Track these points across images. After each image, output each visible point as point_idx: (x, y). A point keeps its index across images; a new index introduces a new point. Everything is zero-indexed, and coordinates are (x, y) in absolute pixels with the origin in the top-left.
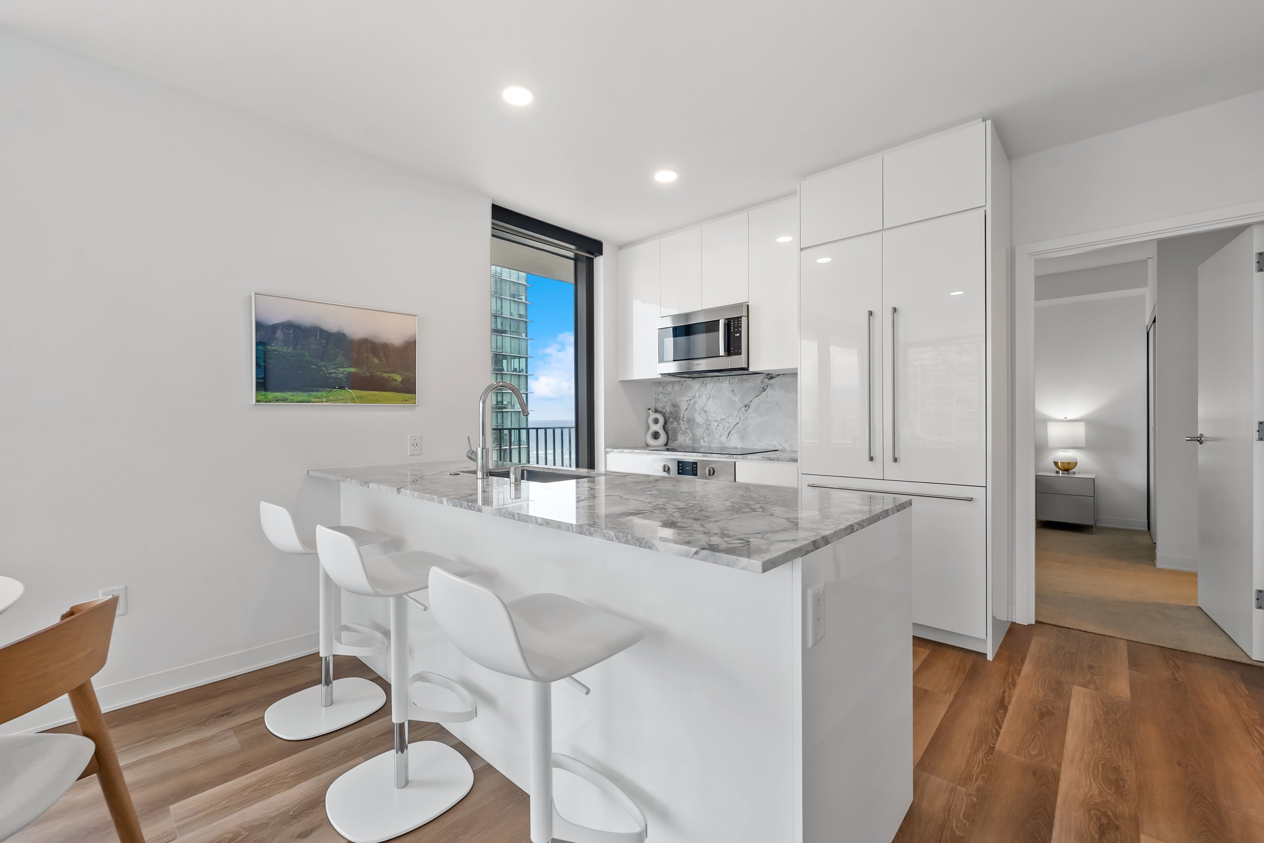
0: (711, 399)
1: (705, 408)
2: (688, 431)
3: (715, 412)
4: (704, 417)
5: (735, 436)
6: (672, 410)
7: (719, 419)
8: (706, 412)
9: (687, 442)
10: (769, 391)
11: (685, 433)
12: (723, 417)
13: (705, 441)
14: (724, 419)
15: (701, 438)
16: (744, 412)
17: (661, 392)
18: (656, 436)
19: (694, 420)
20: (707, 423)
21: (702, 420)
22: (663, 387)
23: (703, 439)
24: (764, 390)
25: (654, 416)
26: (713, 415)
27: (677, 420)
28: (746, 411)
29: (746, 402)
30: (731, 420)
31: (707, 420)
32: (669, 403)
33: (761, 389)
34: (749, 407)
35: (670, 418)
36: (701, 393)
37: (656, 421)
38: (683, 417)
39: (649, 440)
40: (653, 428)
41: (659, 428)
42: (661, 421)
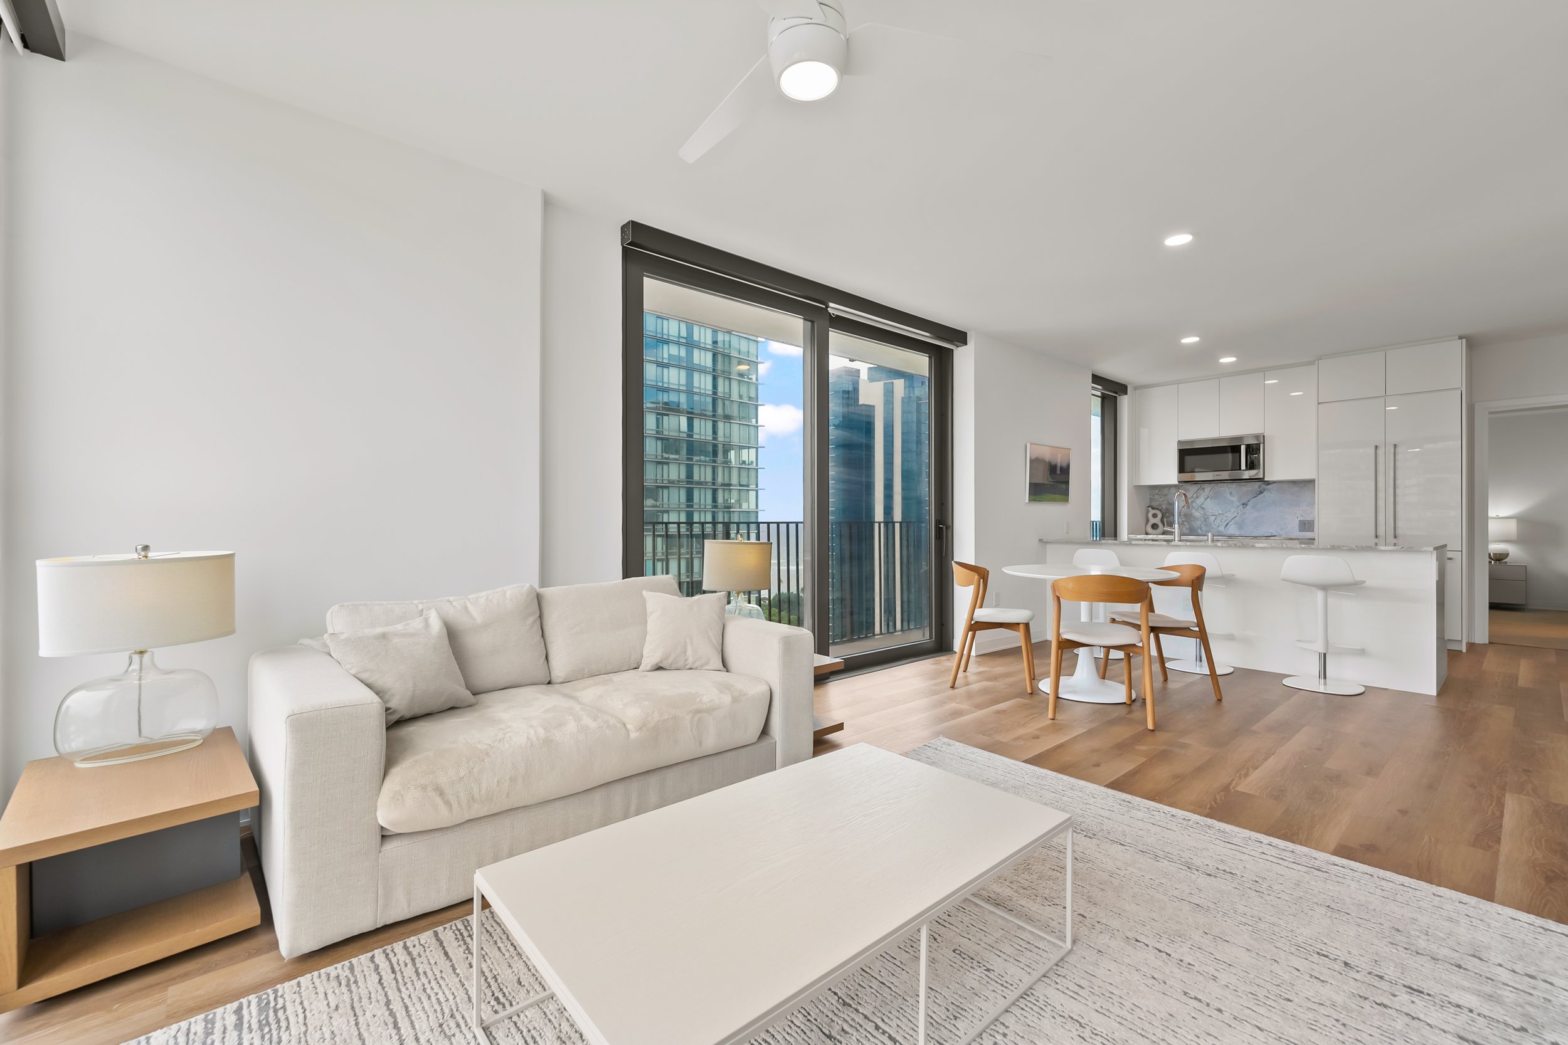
0: (1209, 499)
1: (1202, 506)
3: (1212, 509)
4: (1202, 513)
5: (1233, 526)
6: (1165, 506)
7: (1216, 513)
8: (1203, 509)
9: (1184, 531)
10: (1266, 494)
12: (1220, 512)
13: (1202, 531)
14: (1222, 514)
15: (1198, 528)
16: (1242, 509)
17: (1157, 494)
18: (1155, 526)
19: (1191, 515)
20: (1205, 517)
21: (1201, 515)
22: (1159, 490)
23: (1201, 529)
24: (1261, 493)
25: (1152, 512)
26: (1211, 511)
28: (1244, 508)
29: (1244, 501)
30: (1229, 514)
31: (1205, 514)
32: (1165, 502)
33: (1258, 492)
34: (1247, 505)
35: (1166, 513)
36: (1199, 494)
37: (1155, 516)
39: (1149, 529)
40: (1152, 521)
41: (1157, 521)
42: (1160, 516)
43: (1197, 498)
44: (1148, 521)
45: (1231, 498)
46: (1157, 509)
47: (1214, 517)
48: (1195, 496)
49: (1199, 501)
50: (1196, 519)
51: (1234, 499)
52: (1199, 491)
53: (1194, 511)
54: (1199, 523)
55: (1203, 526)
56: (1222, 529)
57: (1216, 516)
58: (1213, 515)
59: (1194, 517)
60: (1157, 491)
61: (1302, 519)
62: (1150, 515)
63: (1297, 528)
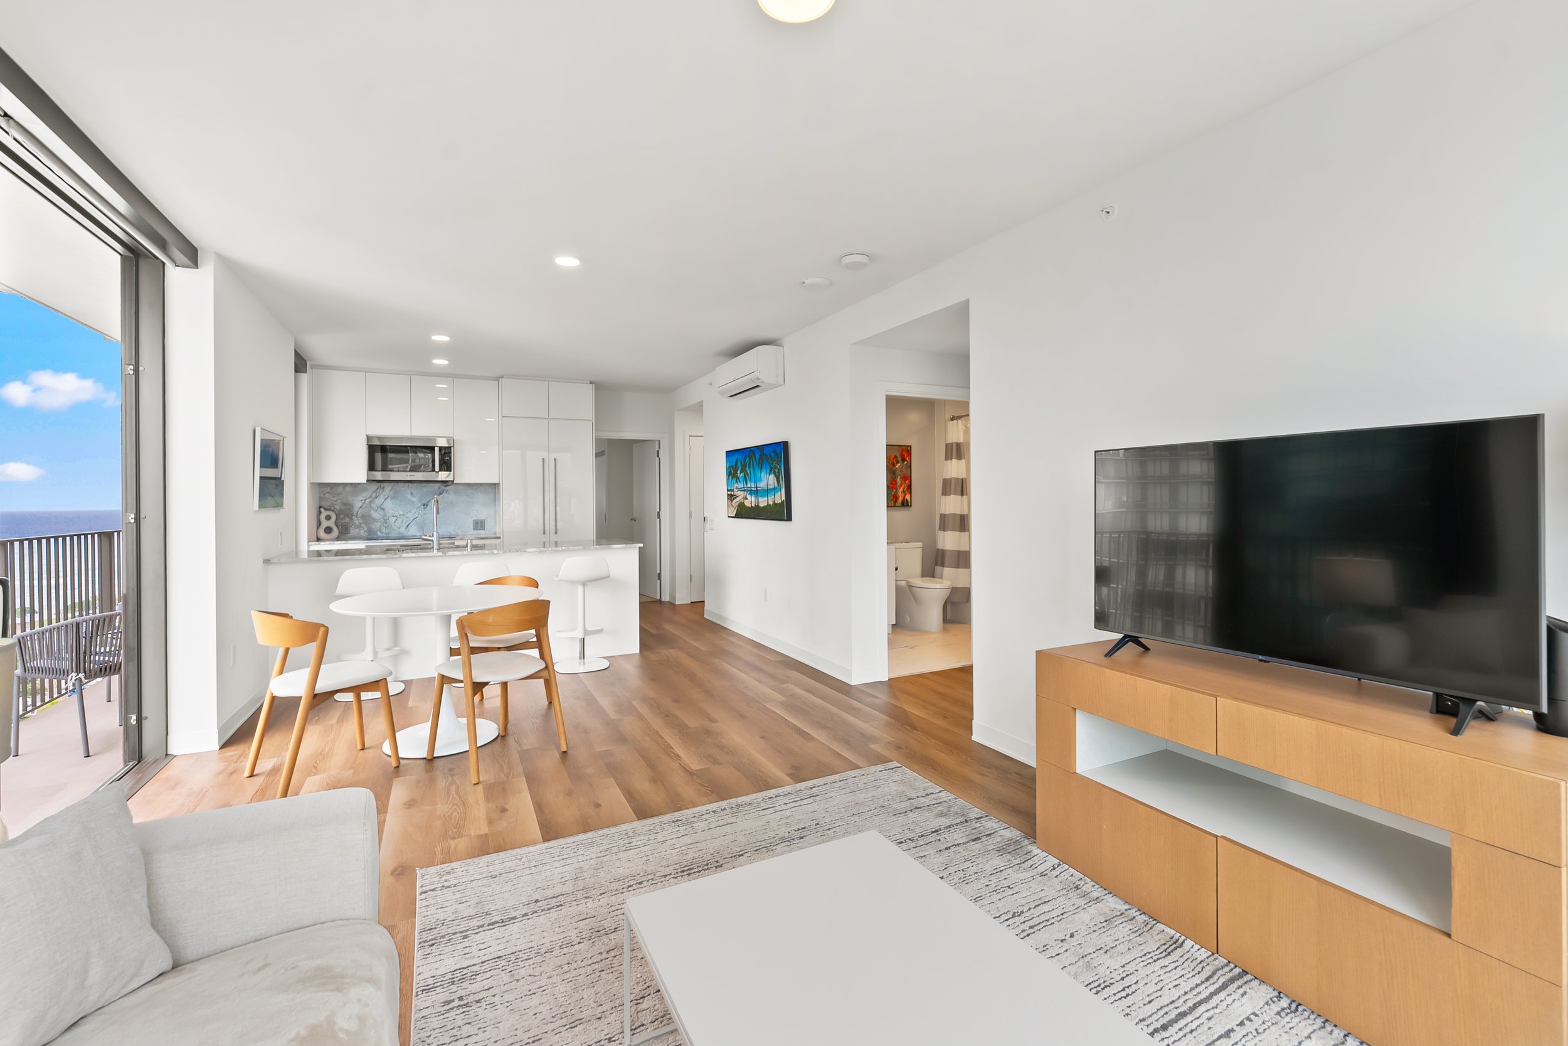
0: (389, 499)
1: (382, 506)
2: (363, 525)
3: (392, 510)
4: (381, 514)
5: (414, 527)
6: (343, 507)
7: (397, 514)
8: (383, 509)
9: (362, 534)
10: (445, 495)
11: (360, 526)
12: (401, 513)
13: (382, 533)
14: (403, 515)
15: (377, 530)
16: (423, 509)
17: (328, 493)
18: (328, 530)
19: (370, 516)
20: (385, 518)
21: (379, 516)
22: (331, 488)
23: (380, 531)
24: (440, 494)
25: (324, 513)
26: (392, 512)
27: (348, 517)
28: (425, 508)
29: (425, 501)
30: (410, 515)
31: (385, 516)
32: (339, 502)
33: (438, 493)
34: (427, 505)
35: (340, 515)
36: (378, 494)
37: (328, 518)
38: (357, 514)
39: (322, 534)
40: (325, 524)
41: (331, 523)
42: (334, 518)
43: (376, 497)
44: (319, 524)
45: (412, 499)
46: (329, 510)
47: (394, 519)
48: (374, 495)
49: (378, 501)
50: (375, 520)
51: (415, 499)
52: (378, 490)
53: (372, 512)
54: (378, 525)
55: (382, 527)
56: (403, 530)
57: (396, 517)
58: (393, 516)
59: (373, 519)
60: (329, 489)
61: (475, 519)
62: (323, 517)
63: (472, 527)
